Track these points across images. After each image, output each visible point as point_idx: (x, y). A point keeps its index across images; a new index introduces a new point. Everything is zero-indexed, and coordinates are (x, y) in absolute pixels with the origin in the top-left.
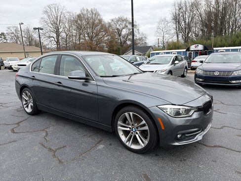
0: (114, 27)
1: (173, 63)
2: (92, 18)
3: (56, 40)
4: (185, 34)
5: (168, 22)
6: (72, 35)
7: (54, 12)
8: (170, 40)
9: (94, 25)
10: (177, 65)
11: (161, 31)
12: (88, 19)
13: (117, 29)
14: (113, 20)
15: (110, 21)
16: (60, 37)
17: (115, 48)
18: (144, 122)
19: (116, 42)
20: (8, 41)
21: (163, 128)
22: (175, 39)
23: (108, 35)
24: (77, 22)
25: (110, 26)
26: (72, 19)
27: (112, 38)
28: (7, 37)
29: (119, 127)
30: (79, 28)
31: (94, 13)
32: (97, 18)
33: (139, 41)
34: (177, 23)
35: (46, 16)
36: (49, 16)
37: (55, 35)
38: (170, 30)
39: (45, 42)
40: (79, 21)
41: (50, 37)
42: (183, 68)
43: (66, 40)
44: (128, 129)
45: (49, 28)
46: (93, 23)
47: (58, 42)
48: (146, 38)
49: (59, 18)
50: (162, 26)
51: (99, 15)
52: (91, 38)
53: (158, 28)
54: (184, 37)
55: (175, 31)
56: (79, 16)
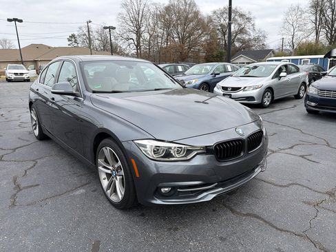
0: (216, 22)
1: (277, 75)
2: (185, 10)
3: (136, 43)
4: (332, 31)
5: (302, 12)
6: (158, 36)
7: (135, 4)
8: (304, 40)
9: (187, 20)
10: (283, 80)
11: (290, 26)
12: (179, 13)
13: (221, 25)
14: (215, 12)
15: (211, 14)
16: (141, 39)
17: (215, 53)
18: (120, 163)
19: (218, 45)
20: (79, 45)
21: (138, 176)
22: (312, 38)
23: (206, 34)
24: (164, 16)
25: (210, 20)
26: (158, 12)
27: (212, 37)
28: (78, 40)
29: (100, 168)
30: (167, 25)
31: (188, 3)
32: (192, 10)
33: (253, 43)
34: (318, 13)
35: (124, 11)
36: (128, 11)
37: (134, 37)
38: (305, 24)
39: (122, 44)
40: (167, 17)
41: (128, 39)
42: (297, 83)
43: (150, 43)
44: (109, 172)
45: (128, 27)
46: (186, 18)
47: (138, 46)
48: (265, 37)
49: (141, 13)
50: (292, 18)
51: (195, 5)
52: (182, 40)
53: (286, 21)
54: (329, 35)
55: (314, 25)
56: (168, 9)
